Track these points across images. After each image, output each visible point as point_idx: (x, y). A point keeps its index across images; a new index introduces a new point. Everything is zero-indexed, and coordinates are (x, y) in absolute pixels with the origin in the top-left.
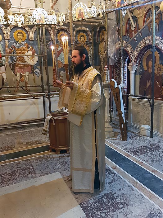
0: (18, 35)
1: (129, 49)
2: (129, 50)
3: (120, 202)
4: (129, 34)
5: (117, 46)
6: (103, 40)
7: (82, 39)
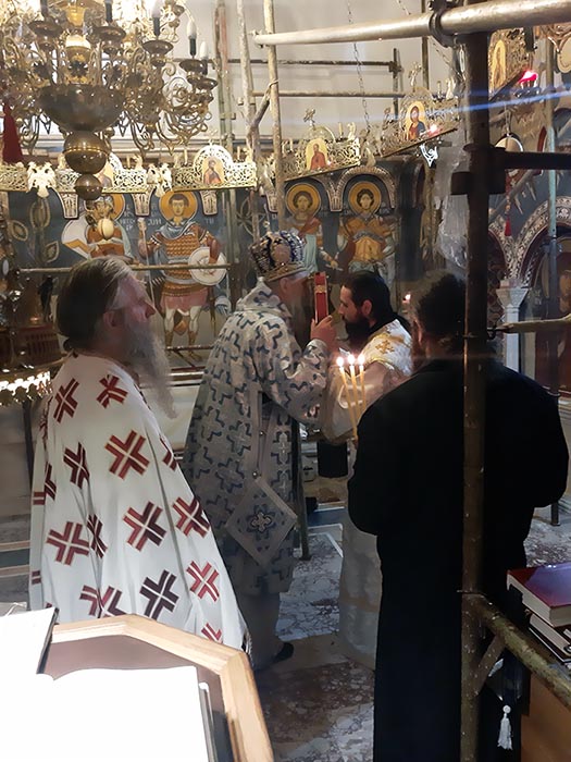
0: (174, 201)
1: (503, 235)
2: (503, 238)
7: (365, 201)
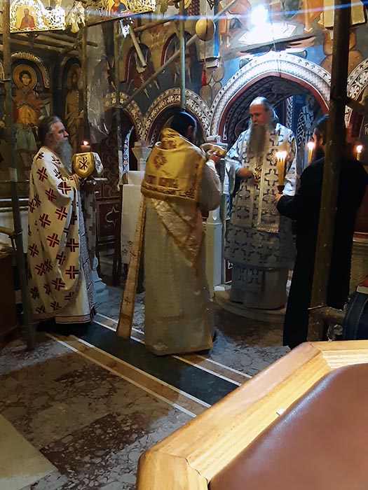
1: (134, 112)
2: (134, 114)
3: (131, 429)
4: (132, 81)
5: (107, 103)
6: (75, 86)
7: (26, 80)
